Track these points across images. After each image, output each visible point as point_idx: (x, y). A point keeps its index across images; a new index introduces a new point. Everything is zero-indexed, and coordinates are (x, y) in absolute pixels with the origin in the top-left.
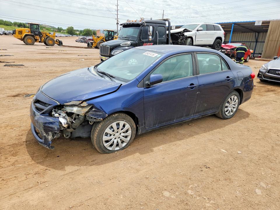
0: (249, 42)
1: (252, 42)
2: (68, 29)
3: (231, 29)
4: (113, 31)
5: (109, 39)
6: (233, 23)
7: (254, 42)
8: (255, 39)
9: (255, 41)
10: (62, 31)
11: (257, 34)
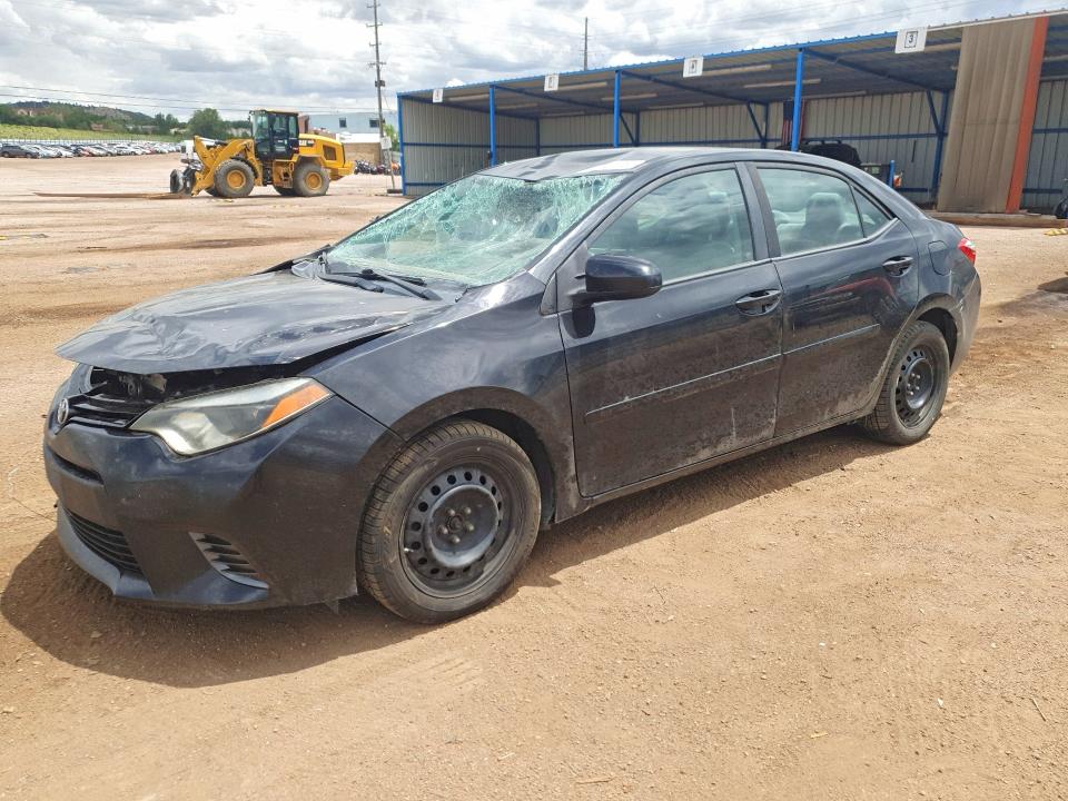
0: (908, 136)
1: (919, 136)
2: (192, 122)
3: (794, 79)
4: (295, 115)
5: (272, 149)
6: (801, 50)
7: (928, 135)
8: (933, 126)
9: (933, 131)
10: (173, 131)
11: (938, 98)
